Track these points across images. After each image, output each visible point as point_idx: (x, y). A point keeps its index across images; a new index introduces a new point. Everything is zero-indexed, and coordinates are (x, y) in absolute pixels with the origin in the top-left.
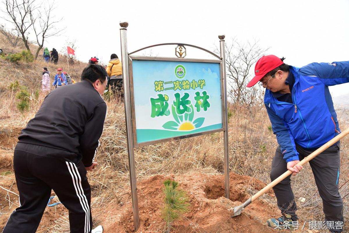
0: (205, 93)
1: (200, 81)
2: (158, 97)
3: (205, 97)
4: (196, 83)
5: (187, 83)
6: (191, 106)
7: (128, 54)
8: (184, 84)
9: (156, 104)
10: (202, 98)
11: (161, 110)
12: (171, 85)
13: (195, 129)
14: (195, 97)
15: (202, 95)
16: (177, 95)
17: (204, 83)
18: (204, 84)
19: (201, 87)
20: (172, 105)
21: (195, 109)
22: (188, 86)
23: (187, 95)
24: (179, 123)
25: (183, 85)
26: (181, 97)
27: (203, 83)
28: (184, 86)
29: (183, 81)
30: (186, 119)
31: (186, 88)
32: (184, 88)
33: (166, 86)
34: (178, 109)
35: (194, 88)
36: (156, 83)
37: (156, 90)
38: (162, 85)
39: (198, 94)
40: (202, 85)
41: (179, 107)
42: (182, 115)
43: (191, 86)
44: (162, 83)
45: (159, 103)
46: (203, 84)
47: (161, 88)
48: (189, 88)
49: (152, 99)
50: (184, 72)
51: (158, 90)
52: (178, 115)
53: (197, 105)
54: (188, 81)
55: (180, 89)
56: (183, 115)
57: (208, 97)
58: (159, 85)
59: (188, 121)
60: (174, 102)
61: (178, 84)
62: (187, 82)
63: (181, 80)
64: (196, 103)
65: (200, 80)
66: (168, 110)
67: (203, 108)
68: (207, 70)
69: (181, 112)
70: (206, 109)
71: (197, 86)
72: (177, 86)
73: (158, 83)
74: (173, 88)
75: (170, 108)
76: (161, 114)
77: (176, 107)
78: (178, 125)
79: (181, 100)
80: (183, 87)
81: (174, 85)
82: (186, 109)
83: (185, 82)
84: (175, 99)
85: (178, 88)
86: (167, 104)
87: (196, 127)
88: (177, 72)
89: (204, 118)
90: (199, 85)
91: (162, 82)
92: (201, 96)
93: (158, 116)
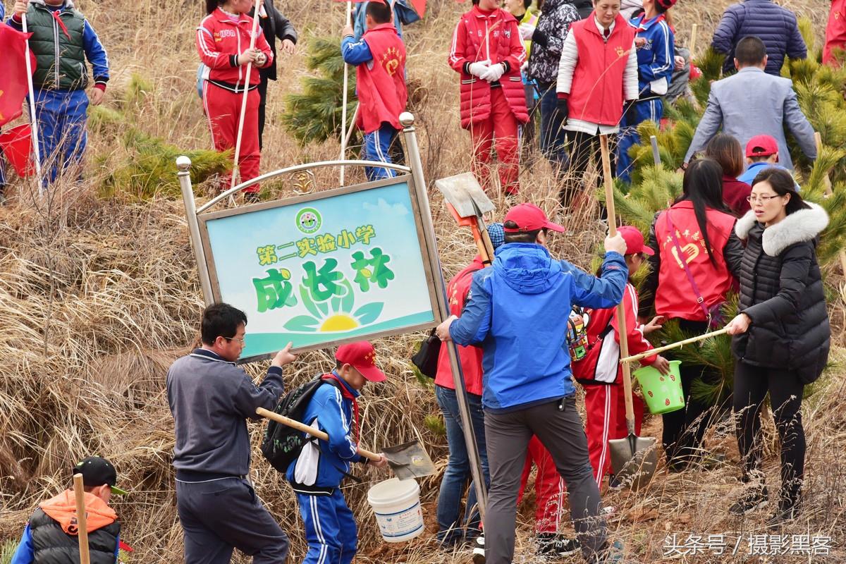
0: (376, 252)
1: (359, 230)
2: (268, 275)
3: (379, 259)
4: (350, 235)
5: (328, 239)
6: (346, 282)
7: (197, 214)
8: (321, 242)
9: (265, 287)
10: (371, 262)
11: (278, 298)
12: (294, 249)
13: (360, 326)
14: (352, 264)
15: (369, 256)
16: (309, 266)
17: (372, 231)
18: (371, 234)
19: (364, 240)
20: (300, 286)
21: (356, 287)
22: (332, 246)
23: (332, 263)
24: (321, 318)
25: (319, 244)
26: (318, 269)
27: (369, 231)
28: (321, 245)
29: (317, 237)
30: (335, 309)
31: (328, 248)
32: (324, 250)
33: (280, 253)
34: (314, 291)
35: (347, 245)
36: (259, 251)
37: (262, 263)
38: (272, 252)
39: (358, 256)
40: (366, 237)
41: (316, 289)
42: (326, 303)
43: (340, 243)
44: (272, 248)
45: (272, 286)
46: (369, 233)
47: (271, 258)
48: (335, 247)
49: (255, 280)
50: (316, 220)
51: (266, 262)
52: (315, 302)
53: (360, 279)
54: (329, 234)
55: (314, 252)
56: (328, 301)
57: (387, 258)
58: (267, 253)
59: (341, 312)
60: (304, 280)
61: (307, 244)
62: (327, 236)
63: (313, 235)
64: (358, 274)
65: (361, 228)
66: (291, 296)
67: (377, 283)
68: (377, 203)
69: (324, 296)
70: (384, 285)
71: (353, 241)
72: (305, 249)
73: (263, 250)
74: (298, 254)
75: (295, 291)
76: (279, 304)
77: (308, 288)
78: (317, 323)
79: (318, 274)
80: (320, 248)
81: (299, 248)
82: (333, 289)
83: (324, 237)
84: (305, 274)
85: (308, 252)
86: (289, 286)
87: (363, 321)
88: (301, 223)
89: (383, 303)
90: (359, 238)
91: (271, 246)
92: (368, 259)
93: (273, 308)
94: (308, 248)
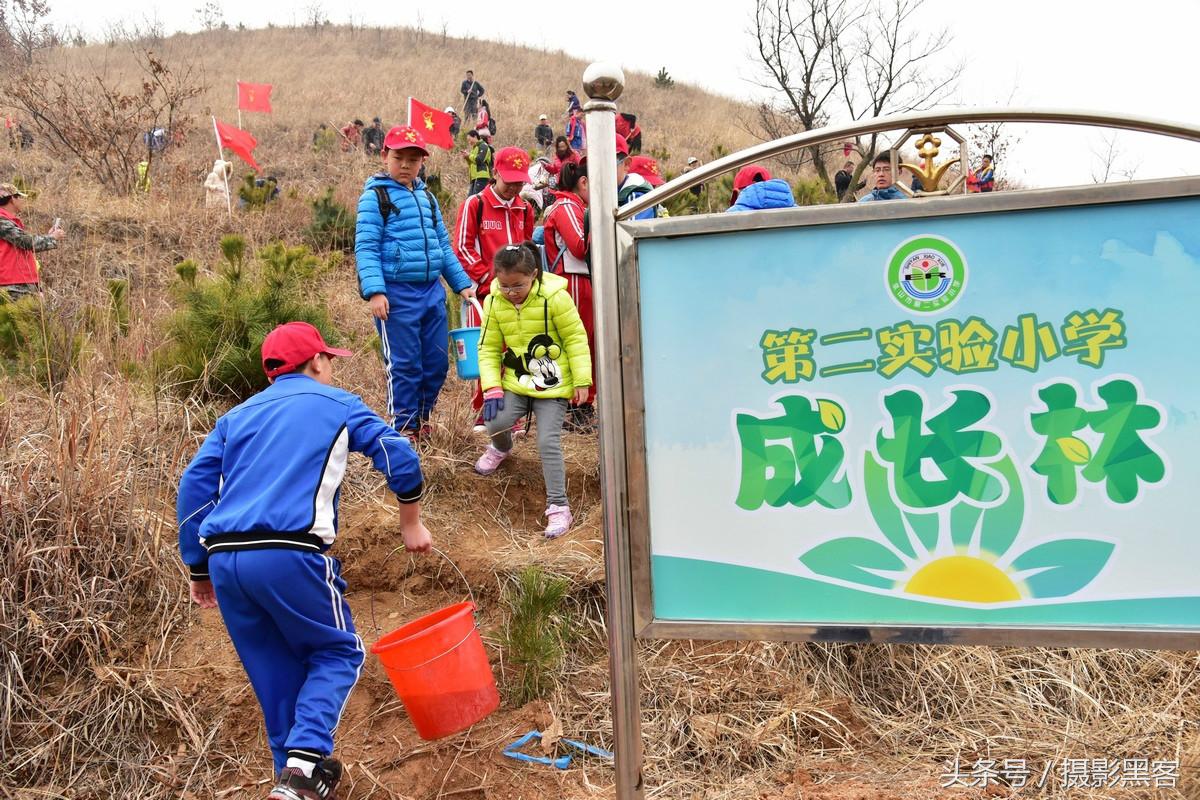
0: (1119, 393)
1: (1076, 321)
2: (780, 411)
3: (1124, 414)
4: (1044, 333)
5: (975, 335)
6: (1006, 467)
7: (617, 218)
8: (953, 339)
9: (768, 443)
11: (798, 478)
12: (869, 350)
13: (1027, 600)
14: (1033, 416)
15: (1093, 403)
16: (904, 405)
17: (1116, 330)
18: (1112, 338)
19: (1086, 353)
20: (868, 454)
21: (1035, 486)
22: (983, 355)
23: (973, 405)
24: (911, 553)
25: (944, 346)
26: (927, 414)
27: (1107, 327)
28: (950, 350)
29: (943, 325)
30: (961, 536)
31: (969, 360)
32: (956, 365)
33: (825, 356)
34: (905, 476)
35: (1029, 361)
36: (768, 342)
37: (771, 375)
38: (803, 350)
39: (1059, 397)
40: (1093, 345)
41: (911, 470)
42: (936, 516)
43: (1009, 352)
44: (805, 339)
45: (787, 442)
46: (1104, 335)
47: (799, 367)
48: (991, 360)
49: (743, 420)
50: (949, 274)
51: (783, 376)
52: (903, 508)
53: (1050, 465)
54: (983, 322)
55: (926, 367)
56: (944, 511)
57: (1149, 417)
58: (789, 352)
59: (974, 549)
60: (881, 440)
61: (909, 340)
62: (974, 326)
63: (931, 318)
64: (1046, 449)
65: (1082, 316)
66: (837, 479)
67: (1103, 483)
68: (1149, 247)
69: (932, 495)
70: (1124, 492)
71: (1050, 350)
72: (901, 352)
73: (780, 341)
74: (878, 366)
75: (851, 469)
76: (799, 495)
77: (890, 466)
78: (898, 566)
79: (925, 431)
80: (945, 358)
81: (882, 347)
82: (962, 480)
83: (962, 327)
84: (887, 425)
85: (908, 364)
86: (834, 451)
87: (1038, 586)
88: (902, 278)
89: (1111, 547)
90: (1071, 344)
91: (803, 333)
92: (1089, 408)
93: (779, 503)
94: (909, 352)
